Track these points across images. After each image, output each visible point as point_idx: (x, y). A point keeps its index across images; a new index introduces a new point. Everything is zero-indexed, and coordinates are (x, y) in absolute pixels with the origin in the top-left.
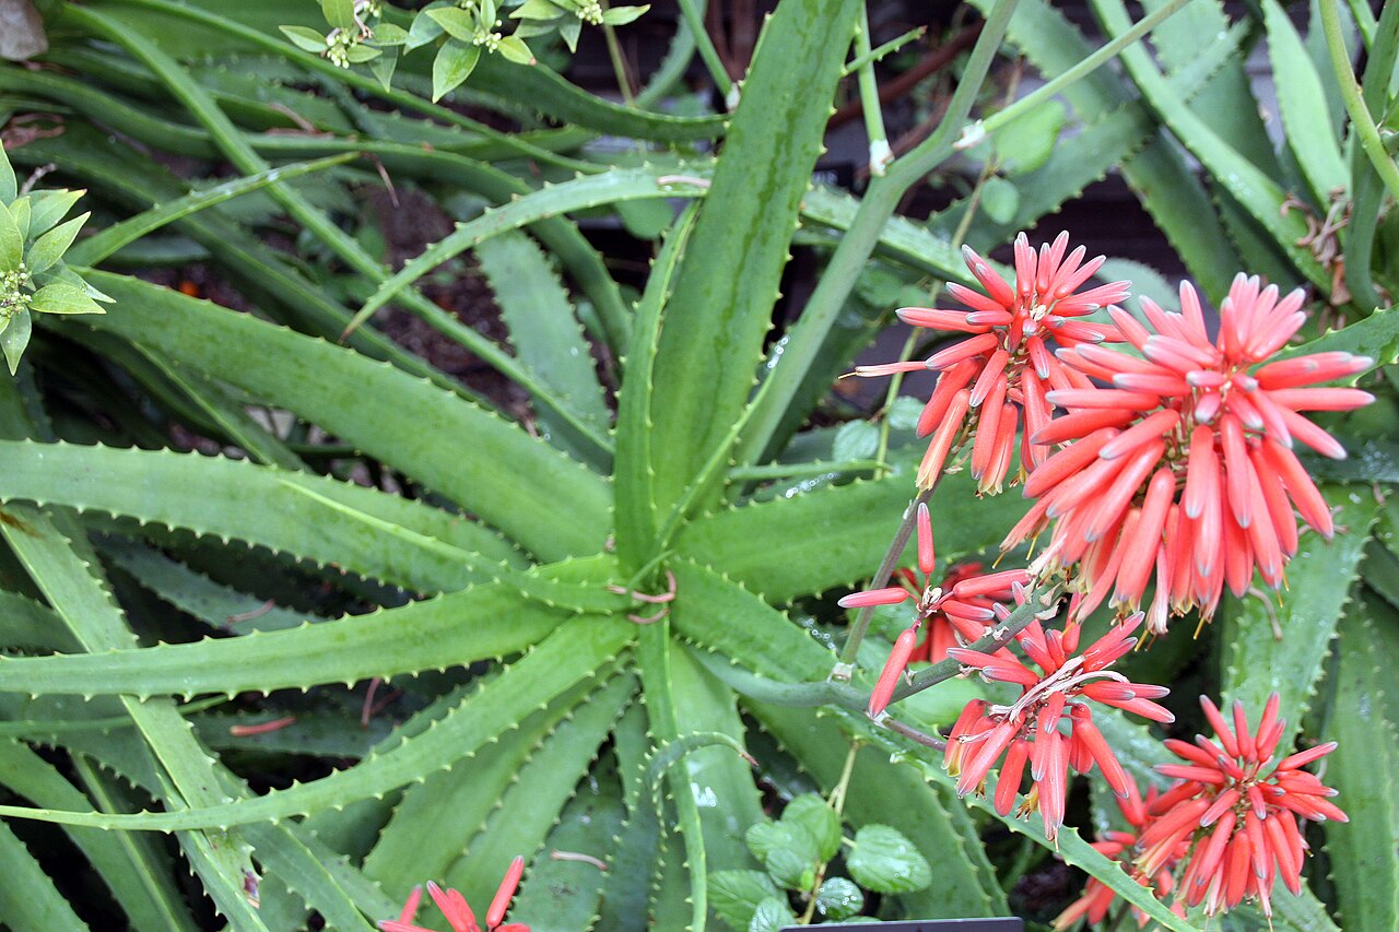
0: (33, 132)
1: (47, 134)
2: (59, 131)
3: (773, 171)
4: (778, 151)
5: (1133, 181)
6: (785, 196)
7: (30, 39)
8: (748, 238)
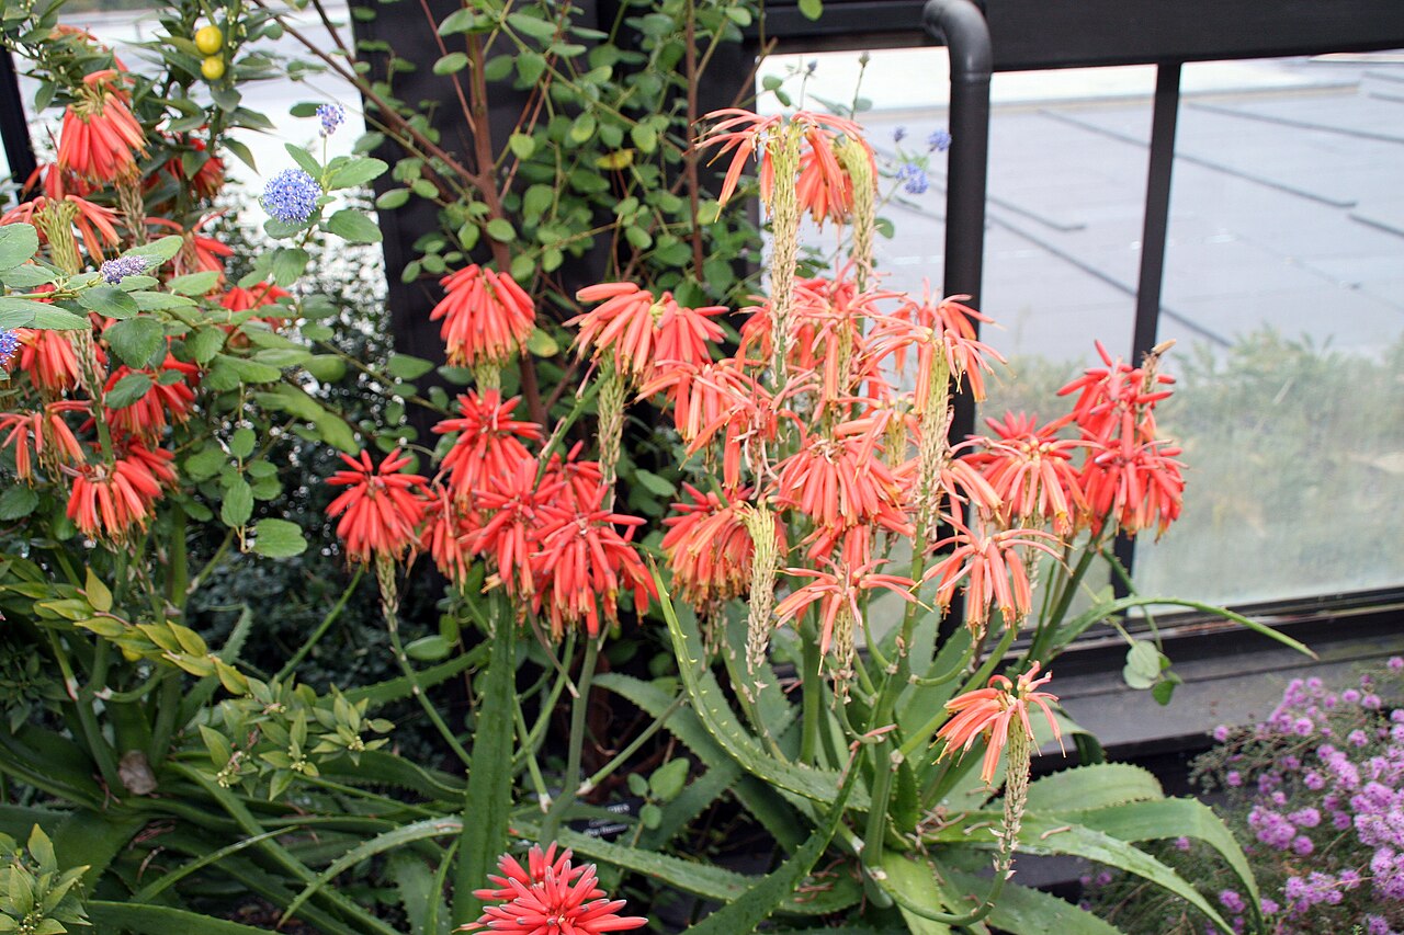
0: (158, 831)
1: (166, 830)
2: (172, 828)
3: (490, 816)
4: (490, 805)
5: (739, 796)
6: (498, 829)
7: (148, 782)
8: (485, 853)
